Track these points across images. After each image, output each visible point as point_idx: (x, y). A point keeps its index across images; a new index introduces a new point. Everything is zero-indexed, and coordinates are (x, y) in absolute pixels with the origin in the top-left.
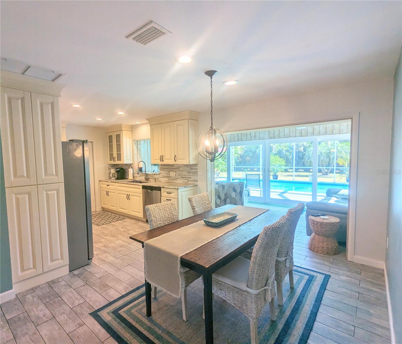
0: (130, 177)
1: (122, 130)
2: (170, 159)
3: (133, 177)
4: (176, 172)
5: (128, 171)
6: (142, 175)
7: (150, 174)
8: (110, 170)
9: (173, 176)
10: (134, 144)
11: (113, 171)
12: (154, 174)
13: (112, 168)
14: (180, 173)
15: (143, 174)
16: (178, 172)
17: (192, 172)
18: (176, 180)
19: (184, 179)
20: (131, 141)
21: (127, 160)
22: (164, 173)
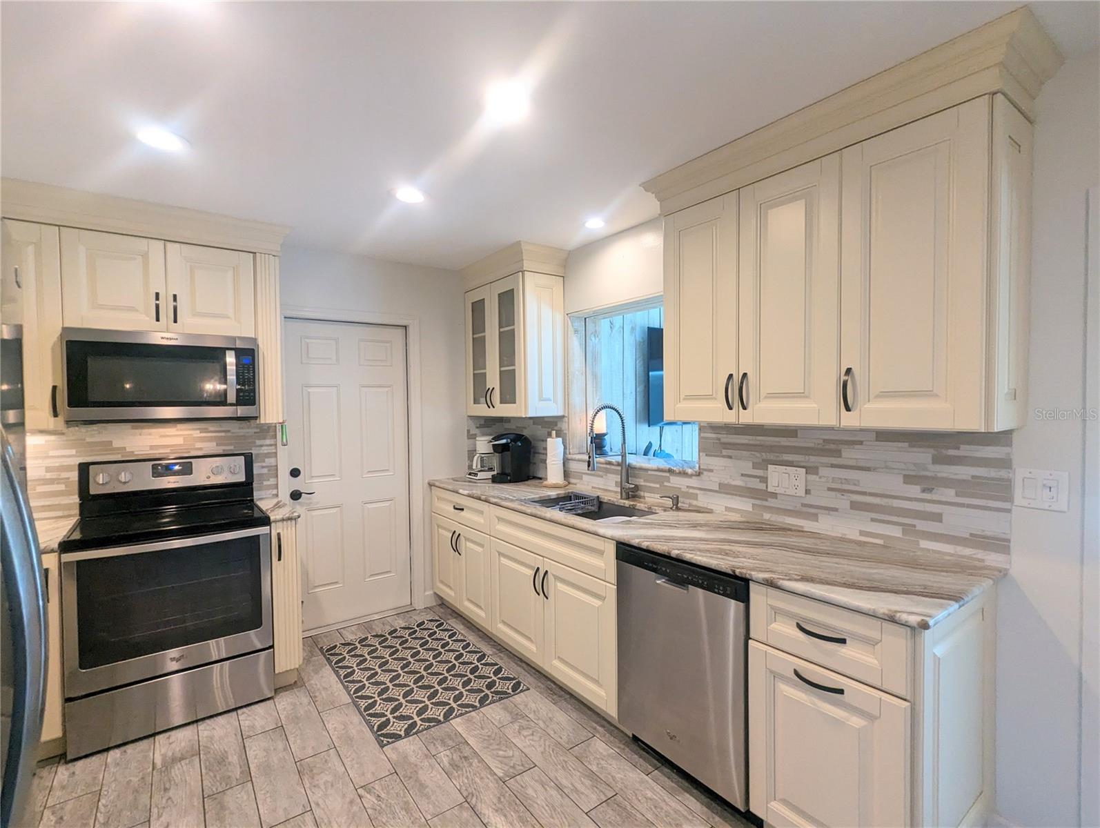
0: (553, 472)
1: (523, 272)
2: (802, 395)
3: (566, 474)
4: (811, 470)
5: (545, 449)
6: (607, 471)
7: (646, 470)
8: (472, 441)
9: (791, 492)
10: (571, 330)
11: (483, 445)
12: (670, 471)
13: (484, 434)
14: (847, 481)
15: (610, 463)
16: (823, 471)
17: (948, 483)
18: (814, 517)
19: (873, 520)
20: (559, 317)
21: (541, 399)
22: (725, 469)
